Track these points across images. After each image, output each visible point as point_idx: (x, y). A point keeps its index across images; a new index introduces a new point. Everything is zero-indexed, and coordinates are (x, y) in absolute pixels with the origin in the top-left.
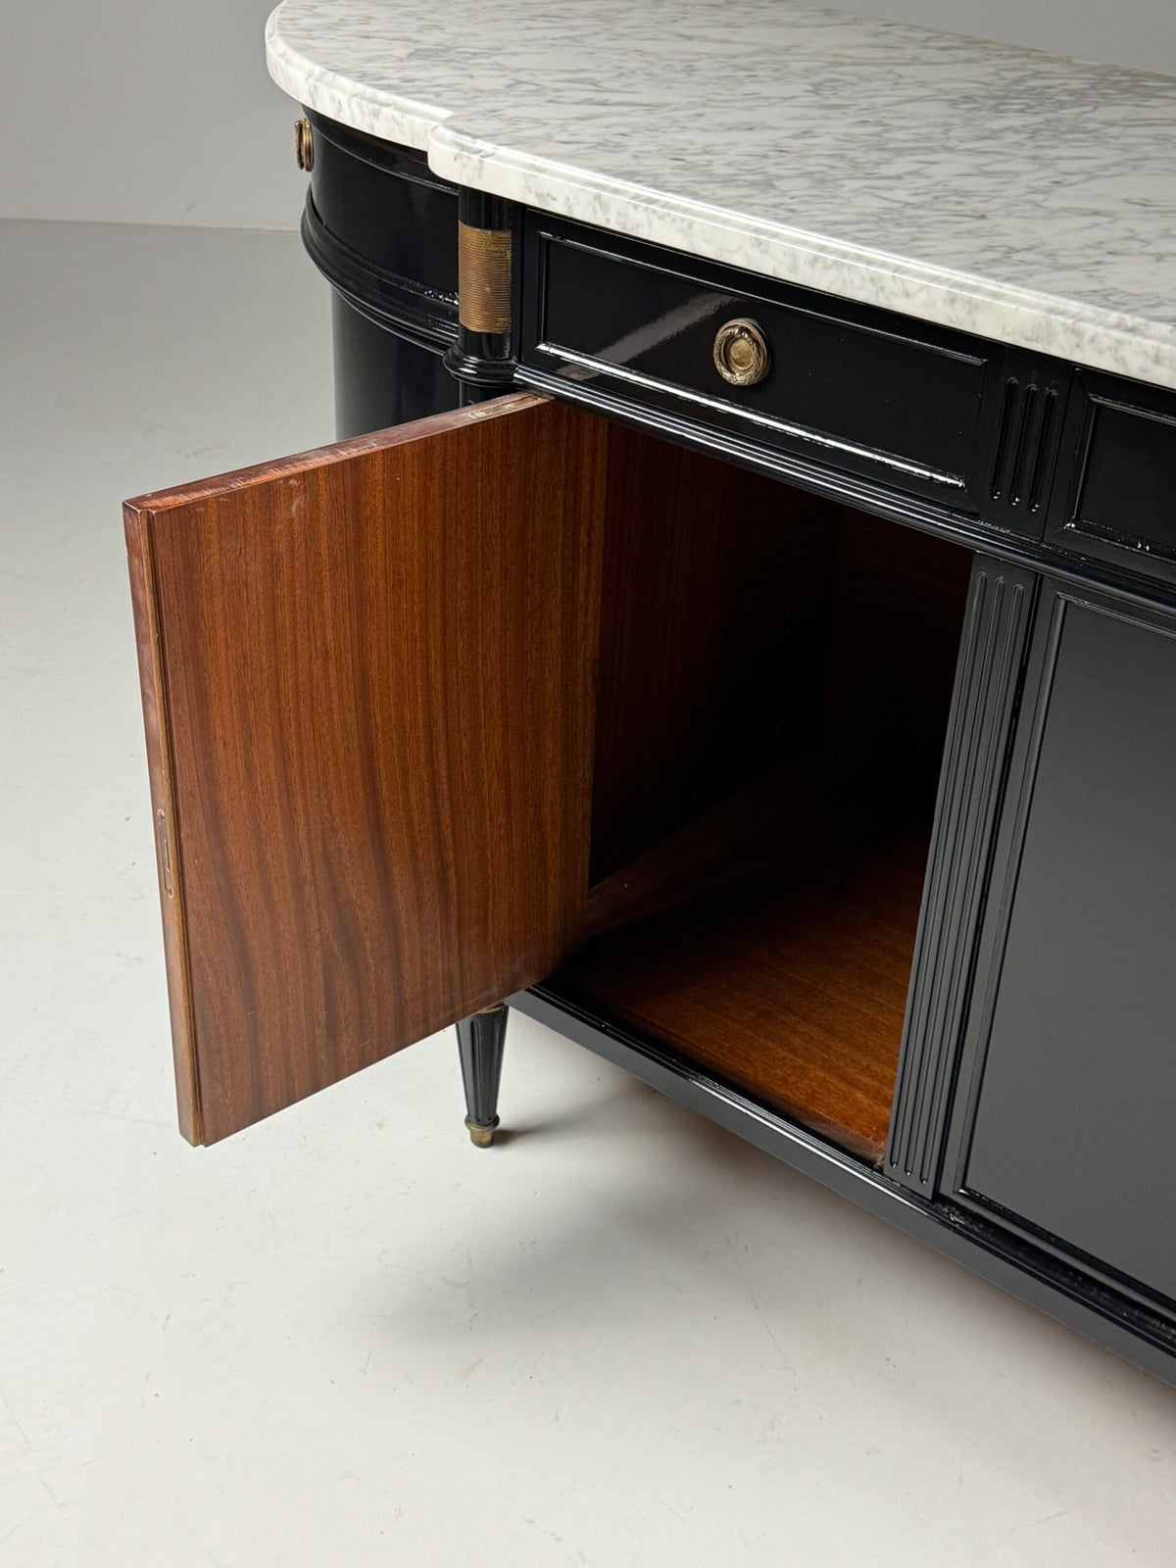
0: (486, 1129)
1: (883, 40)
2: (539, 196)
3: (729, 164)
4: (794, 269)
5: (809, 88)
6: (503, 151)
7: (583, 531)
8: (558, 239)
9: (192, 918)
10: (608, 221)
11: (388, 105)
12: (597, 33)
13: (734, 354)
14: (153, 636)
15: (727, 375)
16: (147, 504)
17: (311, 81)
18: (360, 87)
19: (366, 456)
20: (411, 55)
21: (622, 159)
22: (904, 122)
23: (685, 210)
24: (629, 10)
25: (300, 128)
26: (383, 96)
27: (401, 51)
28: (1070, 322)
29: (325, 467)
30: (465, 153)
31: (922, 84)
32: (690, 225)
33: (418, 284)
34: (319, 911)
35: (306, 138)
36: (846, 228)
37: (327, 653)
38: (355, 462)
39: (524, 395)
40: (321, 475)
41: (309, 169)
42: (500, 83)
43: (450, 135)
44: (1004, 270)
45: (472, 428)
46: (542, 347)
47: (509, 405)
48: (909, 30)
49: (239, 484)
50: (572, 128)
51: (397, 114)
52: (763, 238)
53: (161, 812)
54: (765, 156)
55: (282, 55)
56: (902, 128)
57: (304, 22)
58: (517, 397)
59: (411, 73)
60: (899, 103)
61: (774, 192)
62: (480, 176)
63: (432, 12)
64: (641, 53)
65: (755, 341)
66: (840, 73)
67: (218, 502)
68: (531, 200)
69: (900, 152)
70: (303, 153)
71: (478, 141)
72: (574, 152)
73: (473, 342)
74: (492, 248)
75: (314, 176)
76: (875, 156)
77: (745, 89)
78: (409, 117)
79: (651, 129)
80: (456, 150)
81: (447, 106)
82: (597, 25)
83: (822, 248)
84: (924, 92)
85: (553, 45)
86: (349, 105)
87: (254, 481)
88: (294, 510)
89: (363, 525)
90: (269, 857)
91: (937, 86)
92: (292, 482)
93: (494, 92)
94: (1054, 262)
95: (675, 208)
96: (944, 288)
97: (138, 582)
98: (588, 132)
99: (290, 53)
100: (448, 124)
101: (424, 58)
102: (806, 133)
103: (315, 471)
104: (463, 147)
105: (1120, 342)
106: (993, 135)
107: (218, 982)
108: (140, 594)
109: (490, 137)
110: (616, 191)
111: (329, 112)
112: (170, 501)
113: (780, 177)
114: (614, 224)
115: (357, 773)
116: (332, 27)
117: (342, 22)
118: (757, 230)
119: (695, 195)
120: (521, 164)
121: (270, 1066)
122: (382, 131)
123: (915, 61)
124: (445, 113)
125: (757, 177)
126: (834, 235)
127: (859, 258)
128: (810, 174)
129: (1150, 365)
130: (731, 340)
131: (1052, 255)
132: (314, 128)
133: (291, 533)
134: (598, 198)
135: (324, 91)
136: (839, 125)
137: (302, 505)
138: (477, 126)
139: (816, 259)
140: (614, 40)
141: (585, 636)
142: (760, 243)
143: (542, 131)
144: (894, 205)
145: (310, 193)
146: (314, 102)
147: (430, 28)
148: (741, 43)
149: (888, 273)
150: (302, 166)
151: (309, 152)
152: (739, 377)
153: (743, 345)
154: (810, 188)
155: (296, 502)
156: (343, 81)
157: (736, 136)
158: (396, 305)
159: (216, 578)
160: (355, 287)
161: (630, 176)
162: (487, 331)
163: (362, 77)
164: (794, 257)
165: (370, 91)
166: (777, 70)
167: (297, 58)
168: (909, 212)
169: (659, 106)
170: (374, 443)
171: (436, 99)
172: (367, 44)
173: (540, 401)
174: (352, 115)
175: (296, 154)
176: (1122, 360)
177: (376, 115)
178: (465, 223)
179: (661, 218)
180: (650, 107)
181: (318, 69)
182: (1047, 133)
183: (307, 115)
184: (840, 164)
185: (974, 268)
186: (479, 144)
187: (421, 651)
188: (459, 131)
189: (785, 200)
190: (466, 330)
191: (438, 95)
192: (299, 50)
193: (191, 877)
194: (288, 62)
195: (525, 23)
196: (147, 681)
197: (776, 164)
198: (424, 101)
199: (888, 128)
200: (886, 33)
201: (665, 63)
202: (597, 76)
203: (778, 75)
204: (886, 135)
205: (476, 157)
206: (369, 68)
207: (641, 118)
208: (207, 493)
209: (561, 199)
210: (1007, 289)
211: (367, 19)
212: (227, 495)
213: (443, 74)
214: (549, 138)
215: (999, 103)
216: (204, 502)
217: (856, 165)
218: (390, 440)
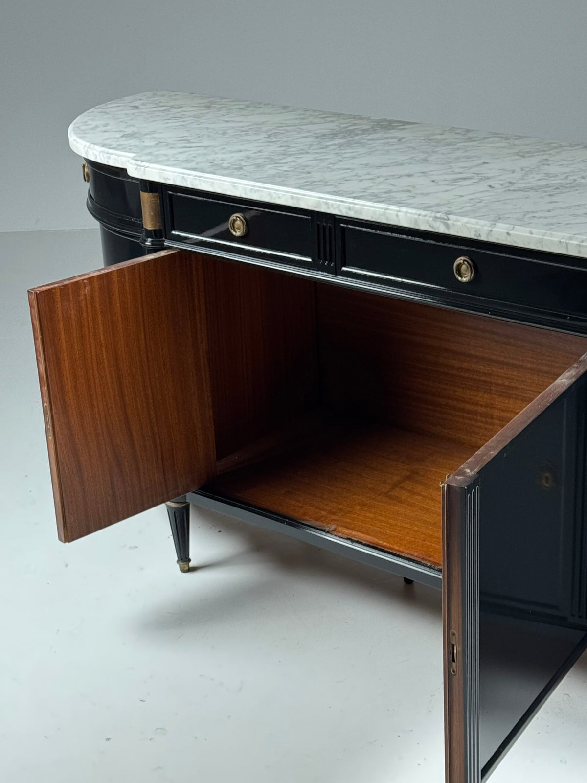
0: (185, 563)
1: (302, 116)
2: (165, 179)
3: (229, 163)
4: (246, 194)
5: (267, 136)
6: (152, 165)
7: (196, 301)
8: (174, 194)
9: (58, 446)
10: (187, 184)
11: (112, 154)
12: (193, 123)
13: (236, 226)
14: (39, 337)
15: (234, 233)
16: (36, 290)
17: (85, 148)
18: (103, 149)
19: (111, 272)
20: (122, 136)
21: (193, 165)
22: (295, 145)
23: (211, 179)
24: (207, 113)
25: (84, 167)
26: (111, 151)
27: (118, 135)
28: (325, 201)
29: (96, 276)
30: (139, 167)
31: (309, 131)
32: (213, 183)
33: (129, 217)
34: (106, 448)
35: (86, 170)
36: (261, 179)
37: (101, 345)
38: (107, 274)
39: (169, 250)
40: (95, 279)
41: (88, 181)
42: (153, 143)
43: (134, 162)
44: (309, 187)
45: (148, 261)
46: (173, 232)
47: (163, 253)
48: (314, 112)
49: (67, 282)
50: (176, 156)
51: (116, 157)
52: (235, 185)
53: (45, 404)
54: (242, 160)
55: (75, 140)
56: (295, 147)
57: (83, 128)
58: (166, 251)
59: (121, 143)
60: (298, 139)
61: (242, 170)
62: (145, 174)
63: (131, 120)
64: (208, 128)
65: (241, 220)
66: (280, 130)
67: (60, 289)
68: (162, 181)
69: (290, 155)
70: (85, 176)
71: (143, 163)
72: (176, 163)
73: (149, 234)
74: (152, 199)
75: (90, 184)
76: (281, 157)
77: (242, 138)
78: (120, 157)
79: (205, 154)
80: (136, 167)
81: (133, 152)
82: (193, 120)
83: (254, 186)
84: (309, 134)
85: (175, 128)
86: (99, 155)
87: (71, 281)
88: (86, 291)
89: (111, 297)
90: (85, 423)
91: (314, 132)
92: (85, 281)
93: (150, 147)
94: (325, 183)
95: (208, 178)
96: (290, 194)
97: (34, 318)
98: (182, 157)
99: (78, 140)
100: (133, 158)
101: (127, 137)
102: (260, 151)
103: (92, 277)
104: (138, 166)
105: (339, 205)
106: (327, 147)
107: (69, 473)
108: (35, 322)
109: (148, 161)
110: (189, 175)
111: (93, 159)
112: (44, 289)
113: (245, 166)
114: (189, 185)
115: (117, 392)
116: (92, 129)
117: (97, 127)
118: (234, 183)
119: (214, 173)
120: (157, 169)
121: (91, 512)
122: (111, 164)
123: (311, 123)
124: (132, 155)
125: (237, 167)
126: (258, 182)
127: (264, 188)
128: (256, 164)
129: (348, 211)
130: (235, 221)
131: (326, 182)
132: (89, 166)
133: (86, 299)
134: (183, 177)
135: (90, 152)
136: (273, 148)
137: (89, 290)
138: (144, 158)
139: (252, 190)
140: (199, 124)
141: (202, 342)
142: (234, 186)
143: (165, 158)
144: (281, 171)
145: (89, 190)
146: (87, 155)
147: (130, 126)
148: (247, 122)
149: (273, 191)
150: (85, 180)
151: (88, 175)
152: (238, 233)
153: (238, 222)
154: (255, 168)
155: (87, 288)
156: (97, 147)
157: (233, 154)
158: (123, 226)
159: (60, 315)
160: (107, 221)
161: (194, 169)
162: (153, 228)
163: (104, 146)
164: (245, 189)
165: (106, 150)
166: (257, 131)
167: (80, 141)
168: (285, 173)
169: (210, 146)
170: (113, 268)
171: (130, 151)
172: (106, 134)
173: (174, 252)
174: (101, 159)
175: (83, 177)
176: (340, 211)
177: (109, 158)
178: (142, 191)
179: (203, 182)
180: (206, 147)
181: (88, 144)
182: (345, 145)
183: (86, 162)
184: (268, 160)
185: (300, 188)
186: (144, 164)
187: (137, 345)
188: (137, 160)
189: (245, 172)
190: (146, 229)
191: (130, 149)
192: (81, 138)
193: (57, 429)
194: (77, 143)
195: (167, 121)
196: (38, 354)
197: (245, 162)
198: (125, 151)
199: (288, 147)
200: (304, 114)
201: (215, 131)
202: (189, 138)
203: (256, 132)
204: (288, 150)
205: (143, 168)
206: (107, 142)
207: (203, 151)
208: (56, 285)
209: (172, 179)
210: (308, 193)
211: (106, 125)
212: (62, 286)
213: (133, 142)
214: (168, 160)
215: (334, 135)
216: (54, 288)
217: (272, 160)
218: (119, 267)
